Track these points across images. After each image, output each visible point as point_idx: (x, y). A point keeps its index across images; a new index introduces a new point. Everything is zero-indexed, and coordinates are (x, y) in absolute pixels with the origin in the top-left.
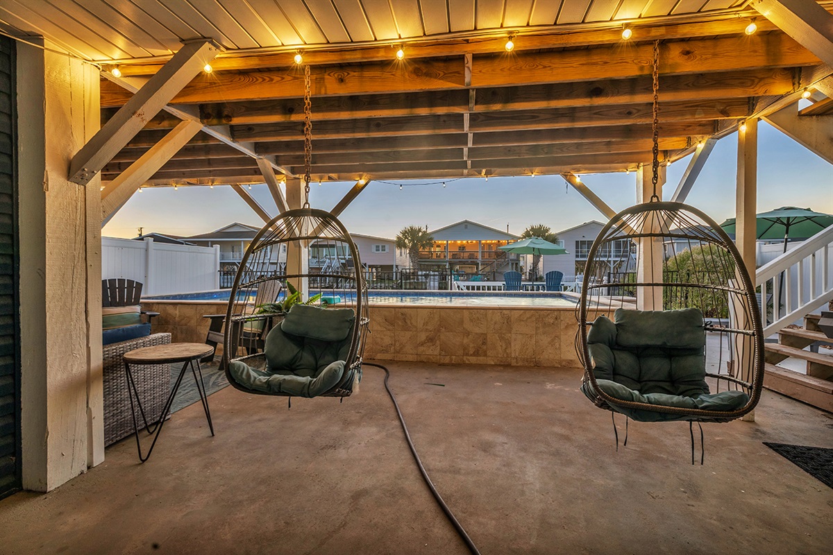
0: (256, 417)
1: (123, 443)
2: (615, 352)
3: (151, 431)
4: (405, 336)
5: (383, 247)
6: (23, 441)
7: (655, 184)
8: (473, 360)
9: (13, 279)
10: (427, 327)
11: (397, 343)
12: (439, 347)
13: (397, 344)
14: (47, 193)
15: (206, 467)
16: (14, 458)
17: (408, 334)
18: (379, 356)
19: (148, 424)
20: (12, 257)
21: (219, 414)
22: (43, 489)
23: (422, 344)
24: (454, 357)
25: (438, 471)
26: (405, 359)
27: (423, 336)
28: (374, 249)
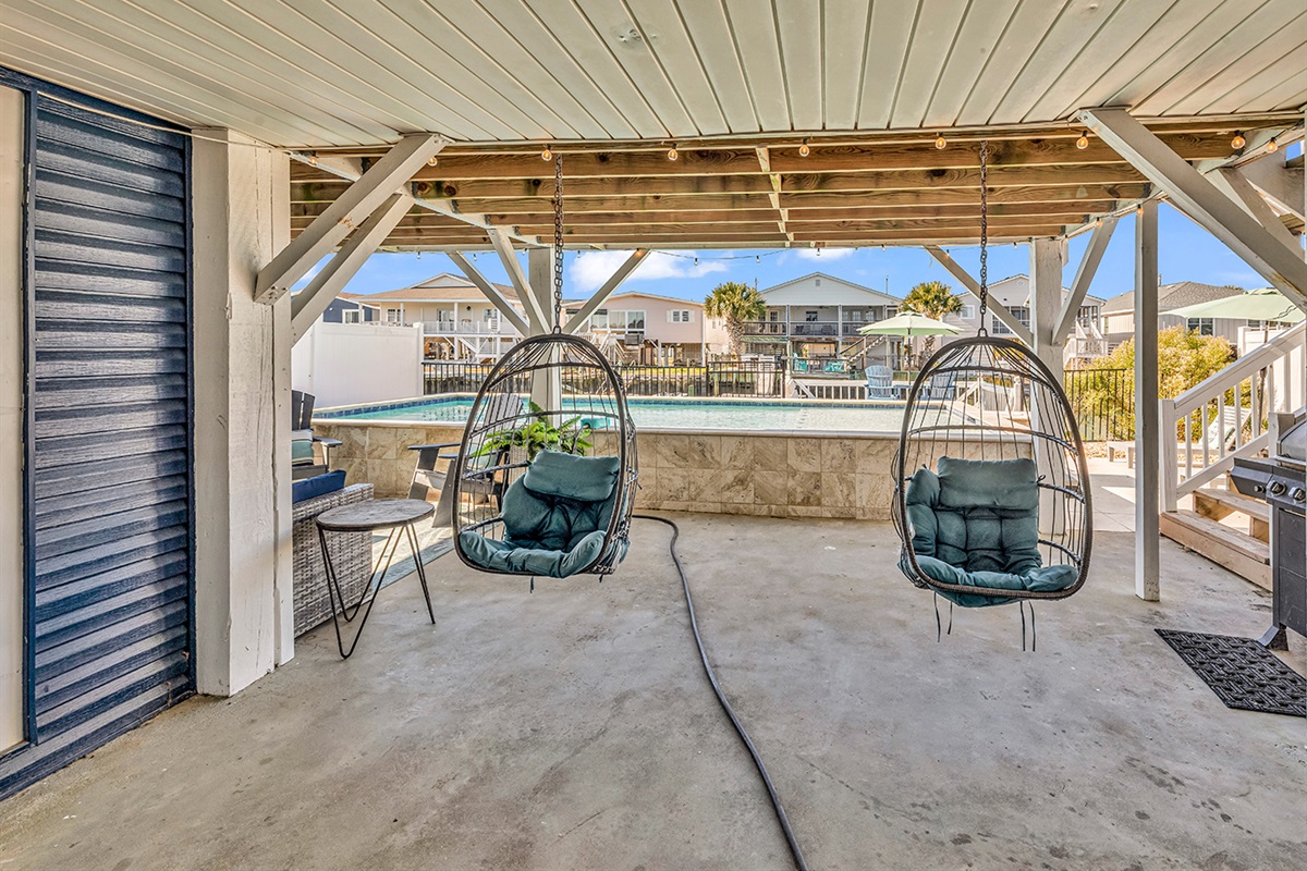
0: (490, 598)
1: (314, 634)
2: (938, 513)
3: (349, 618)
4: (702, 476)
5: (686, 314)
6: (197, 632)
7: (983, 314)
8: (801, 510)
9: (186, 429)
10: (736, 463)
11: (692, 486)
12: (753, 492)
13: (693, 488)
14: (230, 322)
15: (428, 664)
16: (187, 654)
17: (708, 473)
18: (666, 505)
19: (346, 607)
20: (185, 401)
21: (439, 592)
22: (225, 694)
23: (729, 488)
24: (773, 507)
25: (727, 667)
26: (703, 509)
27: (730, 477)
28: (670, 318)
